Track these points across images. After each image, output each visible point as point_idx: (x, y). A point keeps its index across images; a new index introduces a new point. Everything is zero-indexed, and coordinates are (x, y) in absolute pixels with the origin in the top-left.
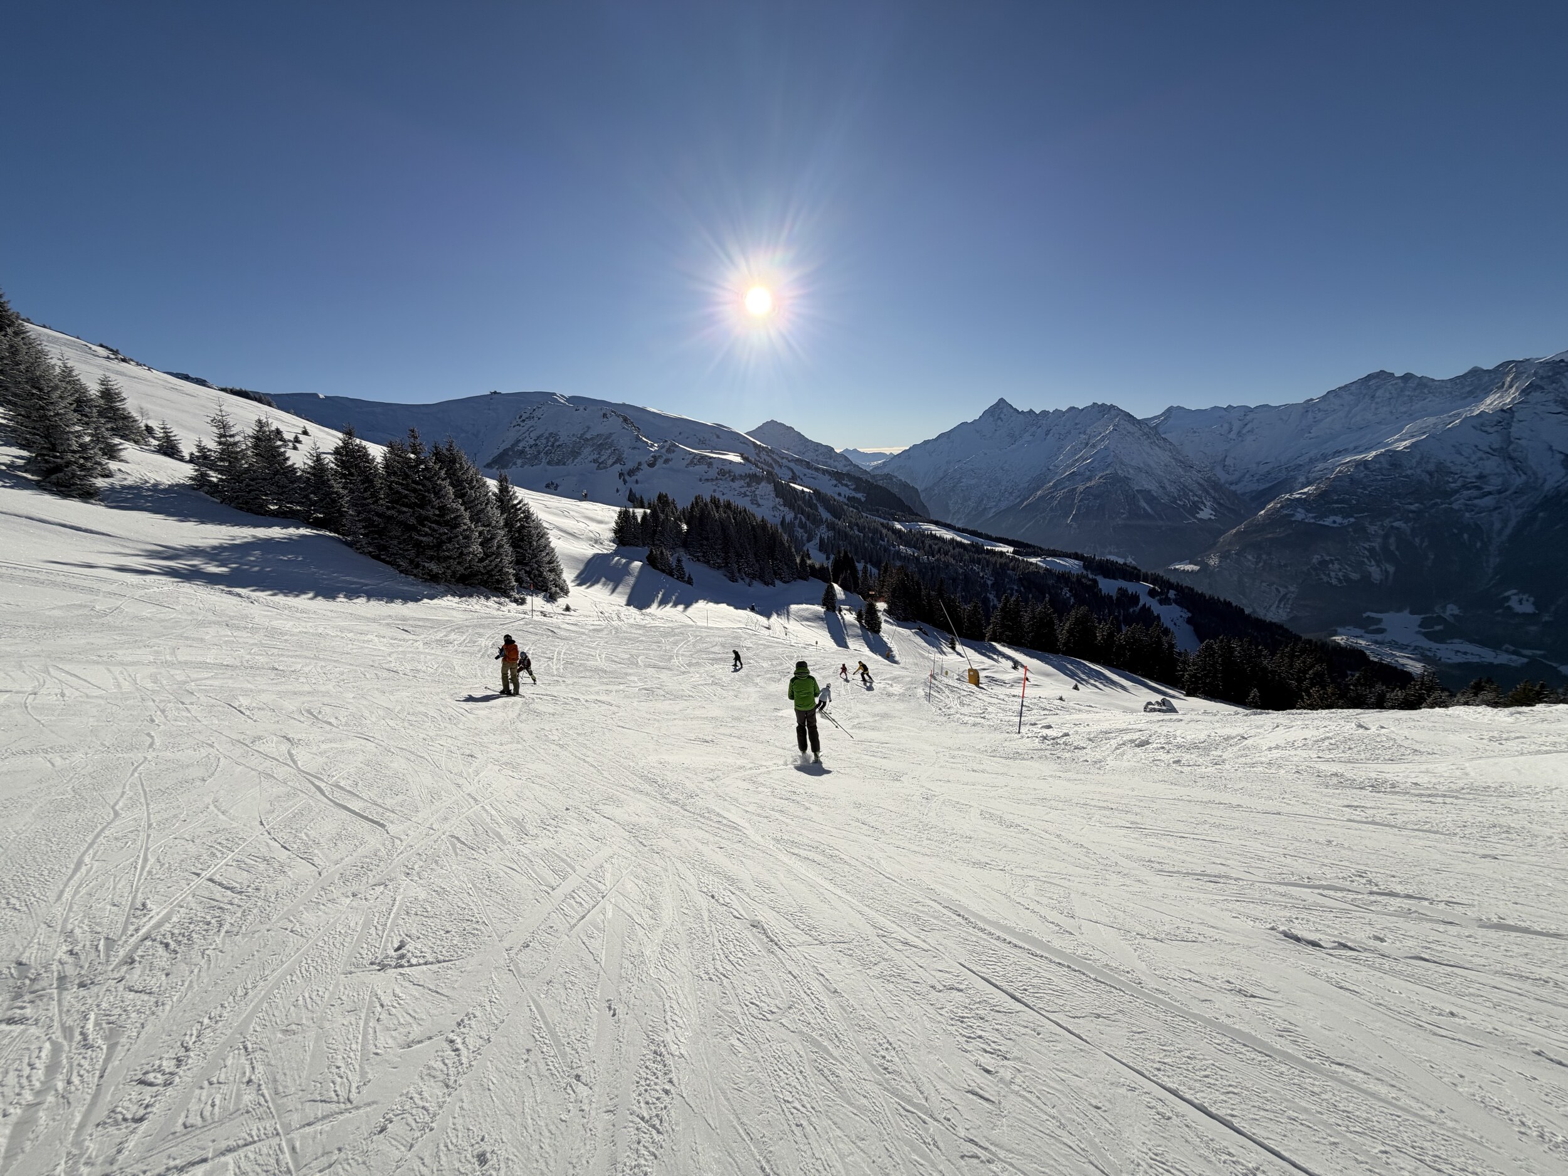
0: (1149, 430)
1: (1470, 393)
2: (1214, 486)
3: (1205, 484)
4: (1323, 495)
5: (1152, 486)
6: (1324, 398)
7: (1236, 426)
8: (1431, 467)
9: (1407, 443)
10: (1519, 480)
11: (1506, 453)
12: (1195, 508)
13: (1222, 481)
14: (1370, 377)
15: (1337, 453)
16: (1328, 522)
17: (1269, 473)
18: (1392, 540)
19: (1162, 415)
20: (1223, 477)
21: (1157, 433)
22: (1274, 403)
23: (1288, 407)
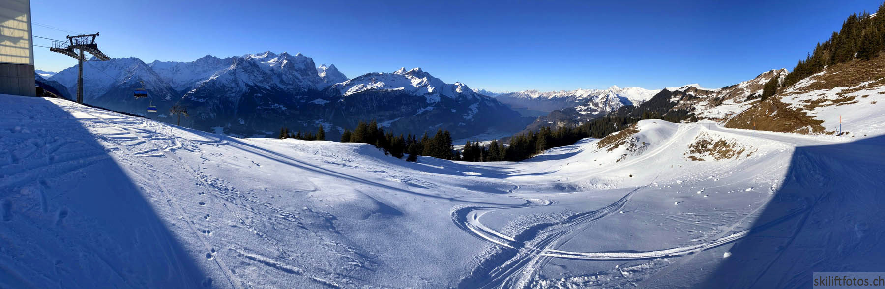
0: (149, 68)
1: (228, 64)
2: (170, 89)
3: (168, 88)
4: (197, 92)
5: (151, 88)
6: (197, 61)
7: (175, 69)
8: (221, 85)
9: (216, 77)
10: (238, 89)
11: (235, 81)
12: (165, 96)
13: (172, 87)
14: (207, 56)
15: (201, 79)
16: (200, 101)
17: (184, 85)
18: (215, 106)
19: (153, 63)
20: (173, 86)
21: (152, 70)
22: (185, 62)
23: (188, 63)
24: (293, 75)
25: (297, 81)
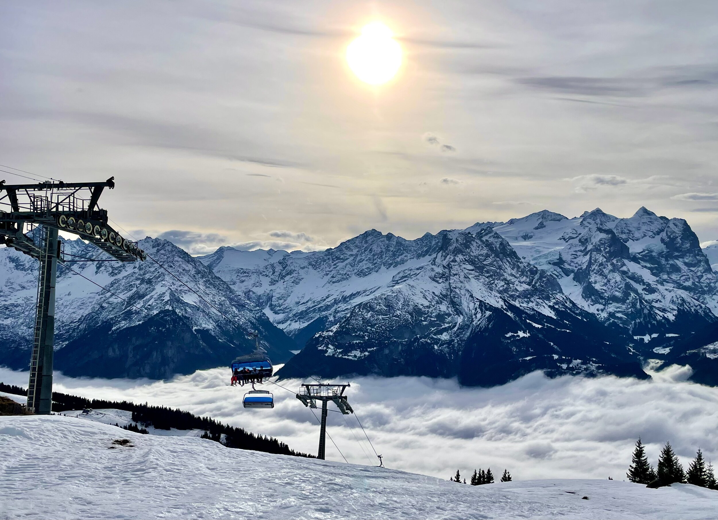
6: (338, 247)
19: (213, 254)
23: (316, 253)
24: (624, 273)
25: (639, 288)
